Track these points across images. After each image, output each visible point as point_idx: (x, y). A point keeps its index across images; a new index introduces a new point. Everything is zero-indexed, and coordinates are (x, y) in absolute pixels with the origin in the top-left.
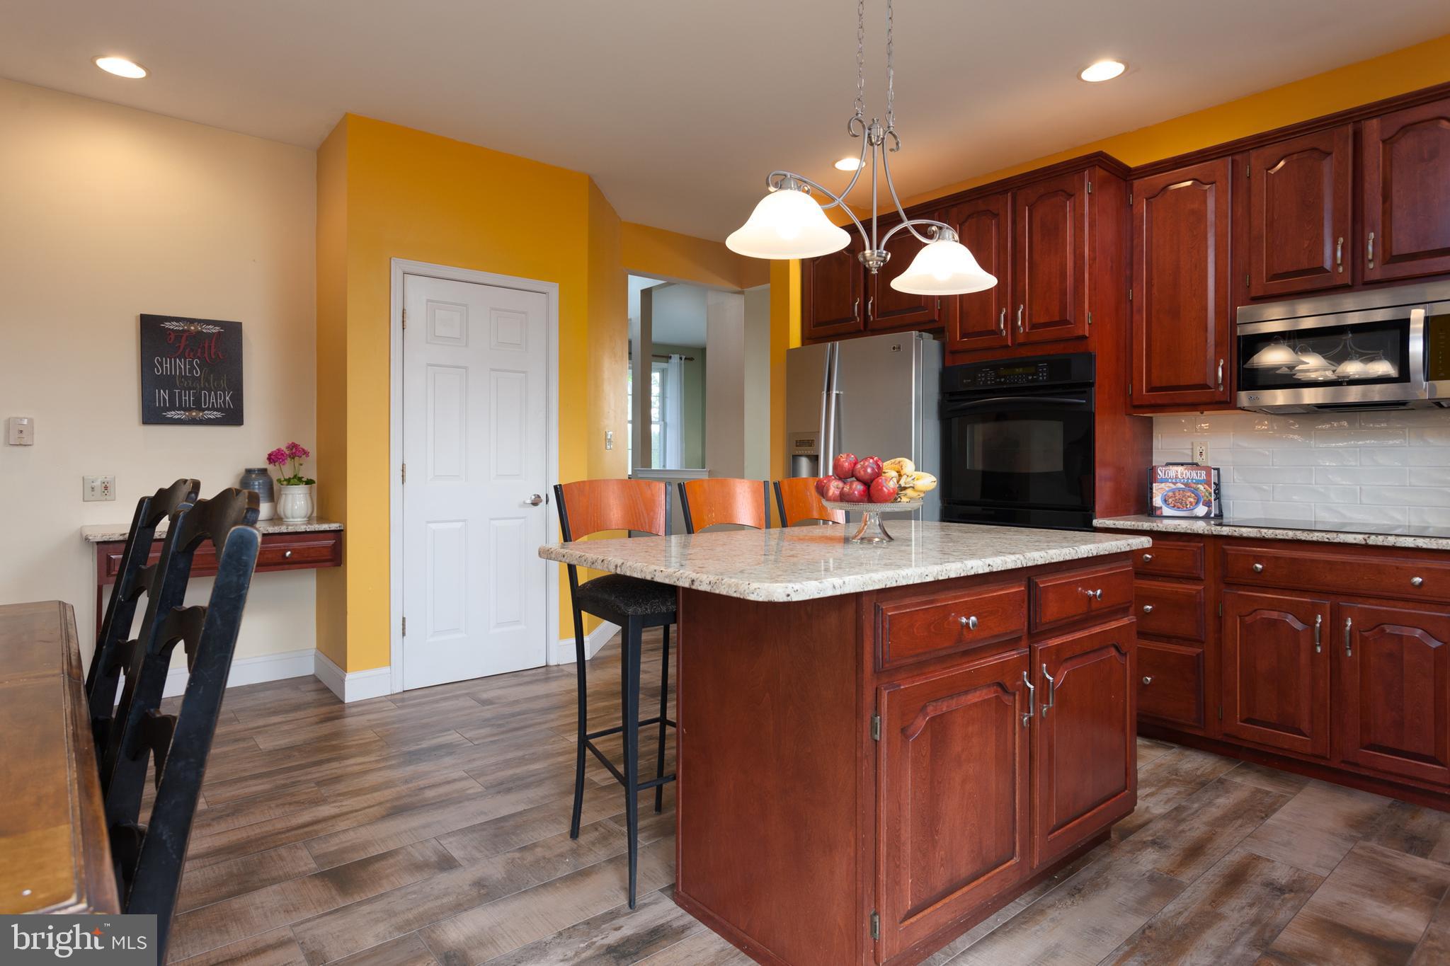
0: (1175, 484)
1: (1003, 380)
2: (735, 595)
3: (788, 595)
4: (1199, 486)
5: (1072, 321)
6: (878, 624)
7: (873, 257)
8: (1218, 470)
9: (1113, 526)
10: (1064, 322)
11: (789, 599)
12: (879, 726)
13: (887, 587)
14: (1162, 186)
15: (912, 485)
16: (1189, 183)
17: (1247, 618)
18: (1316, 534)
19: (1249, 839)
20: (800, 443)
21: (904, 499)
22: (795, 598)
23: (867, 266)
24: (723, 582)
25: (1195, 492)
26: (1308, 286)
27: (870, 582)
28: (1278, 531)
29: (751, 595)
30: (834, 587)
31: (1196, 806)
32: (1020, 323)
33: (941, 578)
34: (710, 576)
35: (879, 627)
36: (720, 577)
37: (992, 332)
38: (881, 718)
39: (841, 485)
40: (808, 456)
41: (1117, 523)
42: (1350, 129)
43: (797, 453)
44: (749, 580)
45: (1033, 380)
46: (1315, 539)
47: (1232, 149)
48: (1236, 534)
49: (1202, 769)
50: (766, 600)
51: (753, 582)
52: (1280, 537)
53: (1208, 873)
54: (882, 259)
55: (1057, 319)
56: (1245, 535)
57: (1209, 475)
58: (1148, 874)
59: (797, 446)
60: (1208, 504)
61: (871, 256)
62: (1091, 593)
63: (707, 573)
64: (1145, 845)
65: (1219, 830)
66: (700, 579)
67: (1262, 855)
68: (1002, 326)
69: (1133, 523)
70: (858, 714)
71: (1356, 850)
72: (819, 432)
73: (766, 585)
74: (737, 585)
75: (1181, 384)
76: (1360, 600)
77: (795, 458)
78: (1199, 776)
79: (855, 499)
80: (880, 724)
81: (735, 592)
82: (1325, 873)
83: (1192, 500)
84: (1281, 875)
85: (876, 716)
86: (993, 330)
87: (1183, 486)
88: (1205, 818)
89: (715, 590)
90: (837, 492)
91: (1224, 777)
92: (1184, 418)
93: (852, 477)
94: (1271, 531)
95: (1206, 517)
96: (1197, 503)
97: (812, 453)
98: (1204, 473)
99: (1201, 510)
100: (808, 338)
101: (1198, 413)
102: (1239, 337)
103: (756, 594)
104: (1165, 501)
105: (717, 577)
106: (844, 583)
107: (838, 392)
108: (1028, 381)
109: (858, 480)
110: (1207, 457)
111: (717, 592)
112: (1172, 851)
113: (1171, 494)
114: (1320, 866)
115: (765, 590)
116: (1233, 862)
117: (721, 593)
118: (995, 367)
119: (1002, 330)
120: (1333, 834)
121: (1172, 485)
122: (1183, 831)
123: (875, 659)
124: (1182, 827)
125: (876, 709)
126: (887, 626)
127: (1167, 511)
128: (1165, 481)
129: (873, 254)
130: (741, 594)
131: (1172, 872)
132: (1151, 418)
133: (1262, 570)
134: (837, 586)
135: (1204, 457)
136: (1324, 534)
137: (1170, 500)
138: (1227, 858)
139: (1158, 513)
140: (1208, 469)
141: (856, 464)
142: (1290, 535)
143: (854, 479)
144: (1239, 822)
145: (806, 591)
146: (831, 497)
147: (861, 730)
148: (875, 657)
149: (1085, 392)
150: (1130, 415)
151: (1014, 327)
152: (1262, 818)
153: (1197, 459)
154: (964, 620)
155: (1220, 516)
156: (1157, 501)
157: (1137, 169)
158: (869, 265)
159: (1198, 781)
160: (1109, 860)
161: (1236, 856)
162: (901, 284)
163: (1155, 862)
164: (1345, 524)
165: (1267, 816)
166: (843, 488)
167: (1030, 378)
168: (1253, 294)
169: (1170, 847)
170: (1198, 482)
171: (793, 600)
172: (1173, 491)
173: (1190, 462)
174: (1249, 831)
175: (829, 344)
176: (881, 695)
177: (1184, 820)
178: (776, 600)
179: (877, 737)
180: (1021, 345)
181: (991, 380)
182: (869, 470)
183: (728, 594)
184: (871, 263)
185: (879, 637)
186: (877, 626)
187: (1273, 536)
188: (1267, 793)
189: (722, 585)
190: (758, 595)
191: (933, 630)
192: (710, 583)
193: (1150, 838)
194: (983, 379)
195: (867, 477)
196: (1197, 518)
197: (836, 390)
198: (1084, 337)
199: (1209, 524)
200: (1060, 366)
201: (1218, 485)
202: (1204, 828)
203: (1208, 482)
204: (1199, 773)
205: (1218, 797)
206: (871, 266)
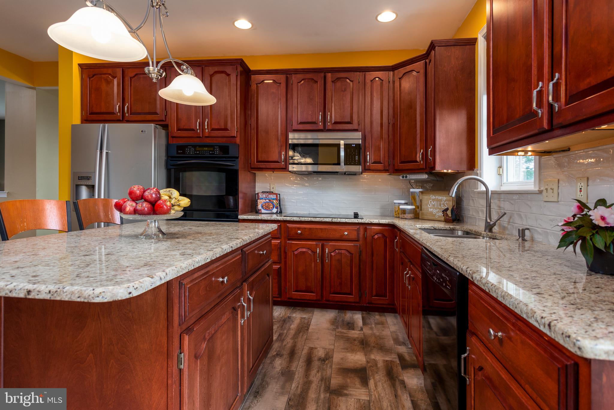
0: (265, 200)
1: (198, 152)
2: (79, 300)
3: (130, 293)
4: (274, 201)
5: (230, 129)
6: (182, 294)
7: (154, 72)
8: (279, 194)
9: (247, 218)
10: (226, 129)
11: (131, 296)
12: (183, 360)
13: (189, 270)
14: (262, 80)
15: (178, 204)
16: (271, 81)
17: (295, 252)
18: (318, 219)
19: (306, 341)
20: (81, 178)
21: (173, 212)
22: (135, 294)
23: (150, 76)
24: (65, 290)
25: (272, 203)
26: (311, 128)
27: (180, 270)
28: (306, 218)
29: (97, 298)
30: (161, 279)
31: (285, 331)
32: (206, 127)
33: (213, 259)
34: (49, 286)
35: (182, 296)
36: (61, 286)
37: (193, 130)
38: (184, 355)
39: (134, 204)
40: (87, 186)
41: (248, 217)
42: (323, 75)
43: (79, 183)
44: (91, 286)
45: (212, 154)
46: (317, 220)
47: (287, 72)
48: (292, 220)
49: (282, 314)
50: (111, 300)
51: (97, 287)
52: (306, 220)
53: (300, 362)
54: (160, 74)
55: (223, 127)
56: (295, 220)
57: (277, 196)
58: (280, 372)
59: (79, 179)
60: (277, 208)
61: (153, 71)
62: (262, 253)
63: (44, 282)
64: (275, 357)
65: (296, 340)
66: (38, 289)
67: (313, 346)
68: (198, 128)
69: (255, 217)
70: (168, 355)
71: (337, 334)
72: (95, 172)
73: (111, 288)
74: (80, 292)
75: (269, 160)
76: (330, 241)
77: (77, 187)
78: (282, 318)
79: (146, 213)
80: (184, 358)
81: (79, 297)
82: (332, 347)
83: (271, 206)
84: (321, 353)
85: (181, 353)
86: (193, 129)
87: (268, 201)
88: (290, 336)
89: (55, 297)
90: (132, 209)
91: (290, 315)
92: (267, 174)
93: (142, 199)
94: (303, 218)
95: (277, 213)
96: (273, 208)
97: (90, 184)
98: (275, 195)
99: (275, 210)
100: (86, 120)
101: (272, 172)
102: (290, 144)
103: (101, 297)
104: (262, 207)
105: (57, 286)
106: (167, 274)
107: (107, 151)
108: (210, 154)
109: (146, 200)
110: (275, 190)
111: (58, 298)
112: (285, 356)
113: (264, 204)
114: (330, 345)
115: (110, 292)
116: (306, 353)
117: (63, 299)
118: (195, 146)
119: (197, 130)
120: (328, 329)
121: (264, 200)
122: (285, 345)
123: (179, 317)
124: (285, 343)
125: (180, 348)
126: (187, 294)
127: (263, 211)
128: (262, 199)
129: (154, 70)
130: (85, 298)
131: (288, 367)
132: (255, 173)
133: (301, 233)
134: (163, 277)
135: (274, 189)
136: (320, 219)
137: (264, 206)
138: (303, 353)
139: (260, 212)
140: (276, 194)
141: (144, 191)
142: (309, 219)
143: (143, 200)
144: (301, 334)
145: (143, 286)
146: (128, 212)
147: (171, 366)
148: (180, 316)
149: (235, 161)
150: (250, 171)
151: (203, 129)
152: (307, 330)
153: (272, 190)
154: (221, 279)
155: (281, 212)
156: (260, 207)
157: (253, 71)
158: (152, 76)
159: (282, 320)
160: (264, 371)
161: (305, 351)
162: (164, 93)
163: (281, 364)
164: (318, 214)
165: (308, 328)
166: (136, 206)
167: (211, 152)
168: (294, 128)
169: (283, 355)
170: (274, 199)
171: (134, 295)
172: (265, 203)
173: (269, 191)
174: (305, 337)
175: (101, 125)
176: (184, 339)
177: (284, 340)
178: (120, 299)
179: (182, 367)
180: (206, 137)
181: (192, 152)
182: (154, 196)
183: (70, 300)
184: (153, 75)
185: (182, 303)
186: (181, 295)
187: (304, 220)
188: (305, 318)
189: (64, 293)
190: (103, 297)
191: (208, 289)
192: (50, 292)
193: (275, 353)
194: (188, 151)
195: (153, 200)
196: (273, 213)
197: (106, 150)
198: (234, 137)
199: (277, 216)
200: (225, 149)
201: (279, 200)
202: (291, 341)
203: (276, 199)
204: (281, 316)
205: (291, 325)
206: (153, 77)
